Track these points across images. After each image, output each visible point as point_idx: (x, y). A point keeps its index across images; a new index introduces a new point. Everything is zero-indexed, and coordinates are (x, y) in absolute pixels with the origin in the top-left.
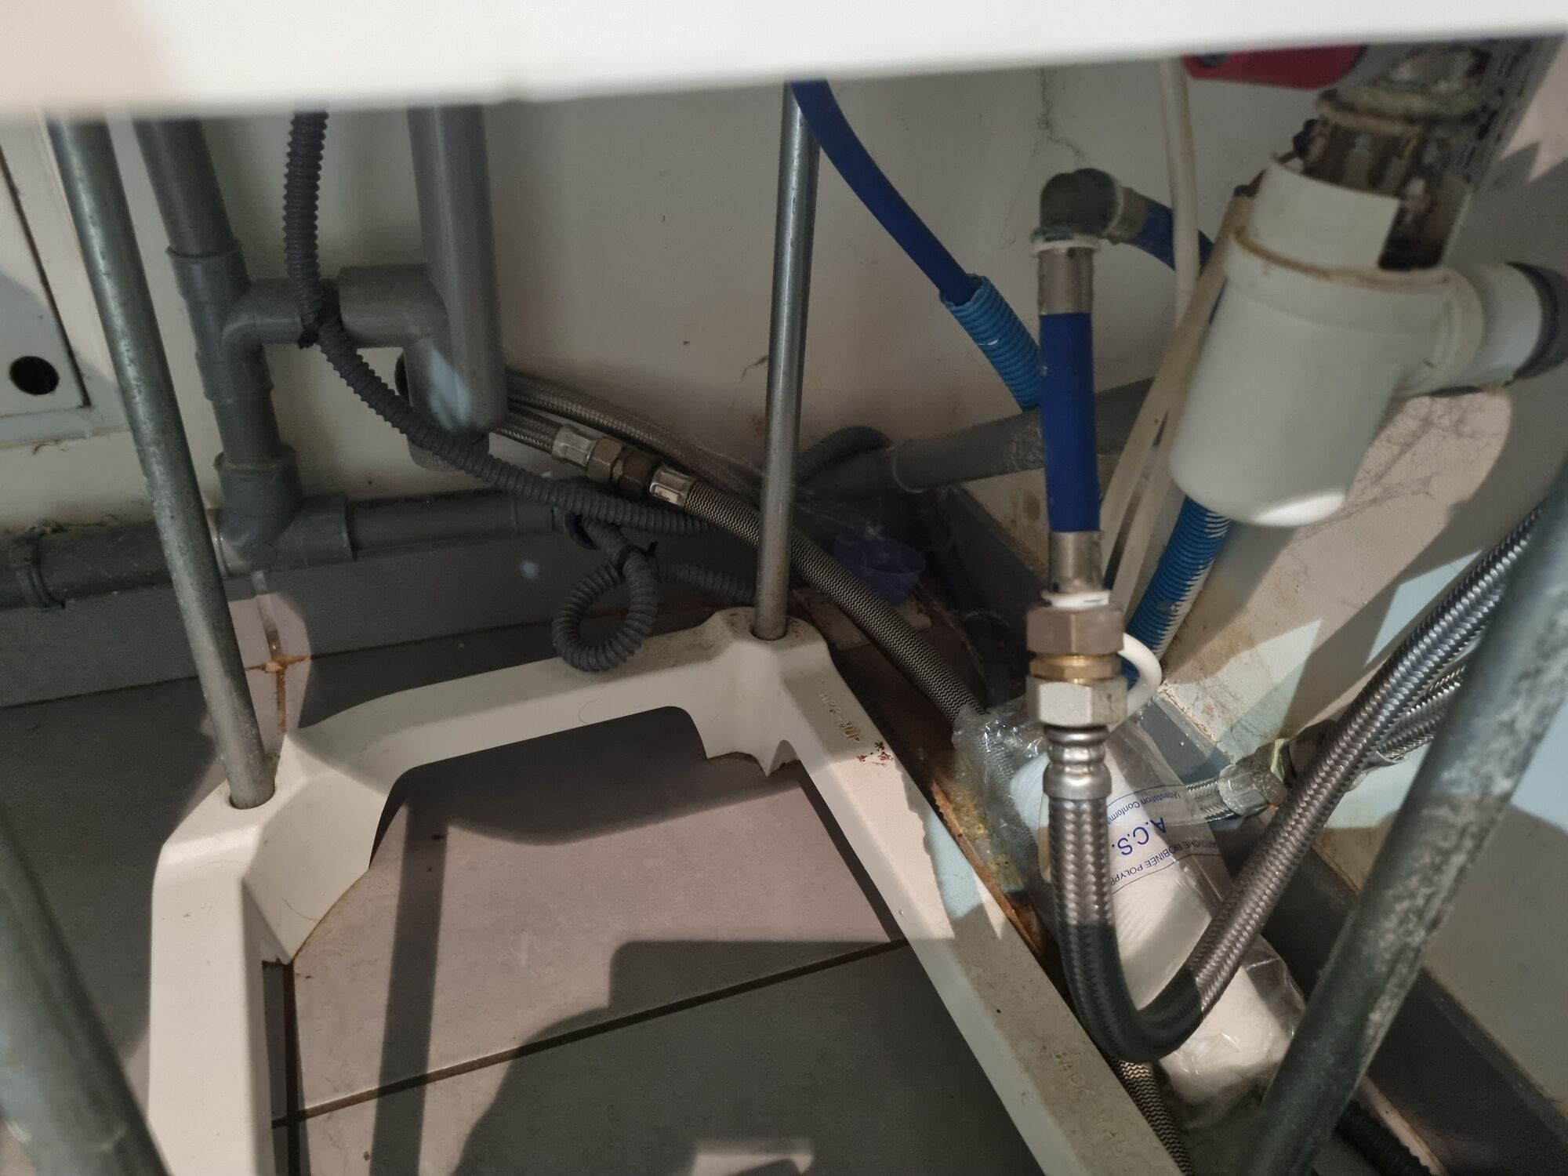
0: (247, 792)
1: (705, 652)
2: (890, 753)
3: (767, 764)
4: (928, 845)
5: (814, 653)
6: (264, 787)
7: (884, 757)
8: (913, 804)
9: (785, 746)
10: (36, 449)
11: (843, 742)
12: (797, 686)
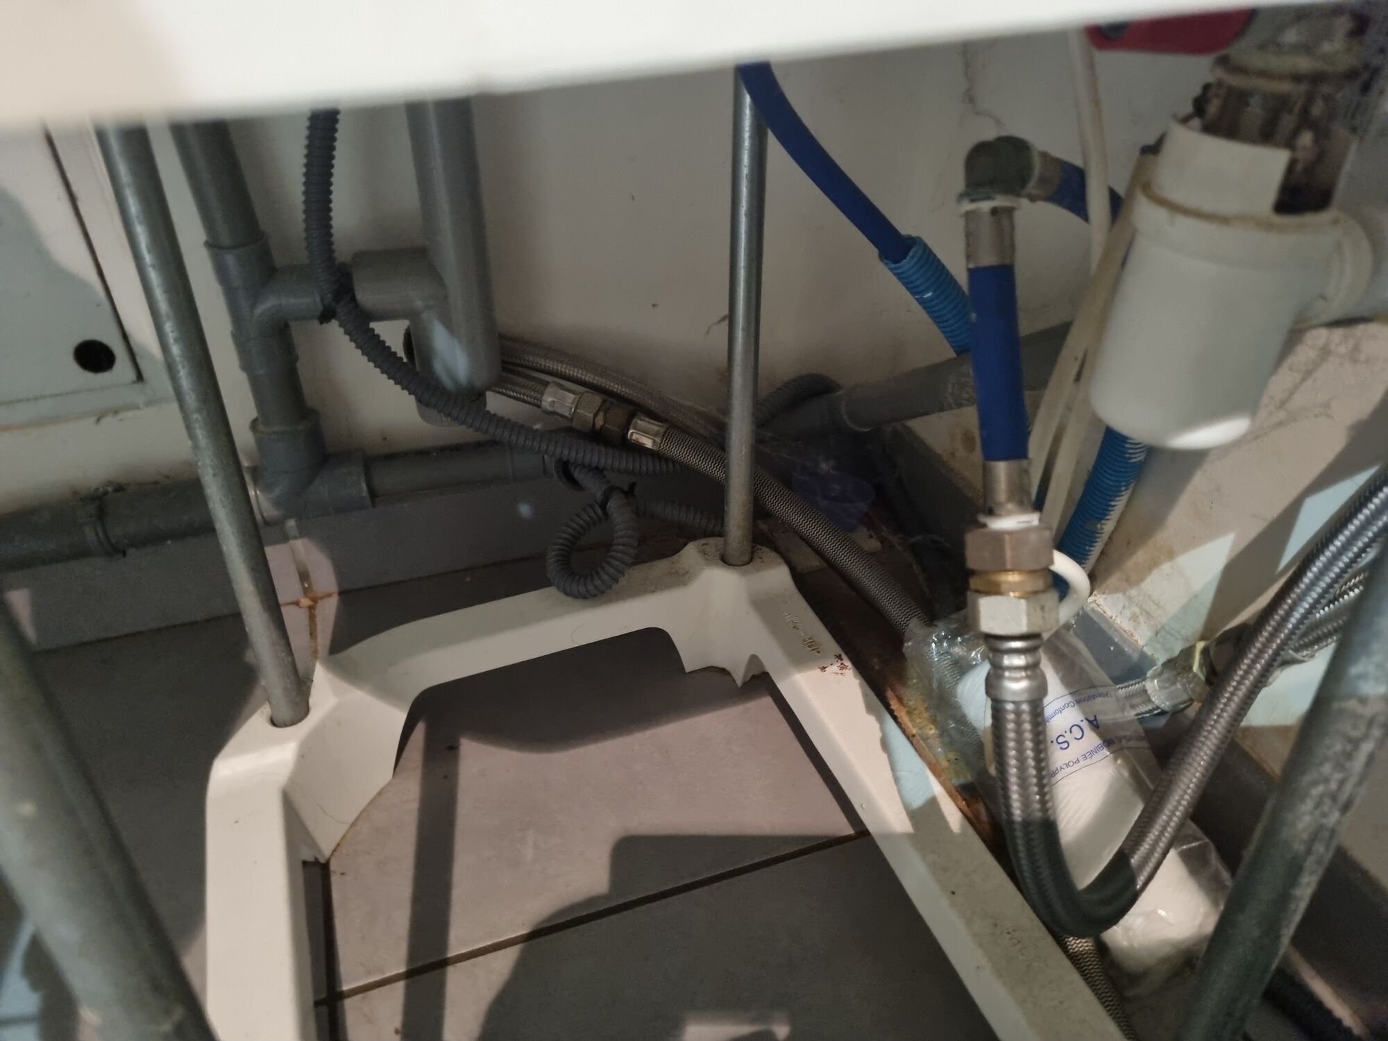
0: (285, 712)
1: (681, 578)
2: (848, 663)
3: (739, 677)
4: (885, 744)
5: (777, 577)
6: (301, 709)
7: (843, 667)
8: (870, 709)
9: (754, 659)
10: (98, 420)
11: (806, 655)
12: (763, 606)
